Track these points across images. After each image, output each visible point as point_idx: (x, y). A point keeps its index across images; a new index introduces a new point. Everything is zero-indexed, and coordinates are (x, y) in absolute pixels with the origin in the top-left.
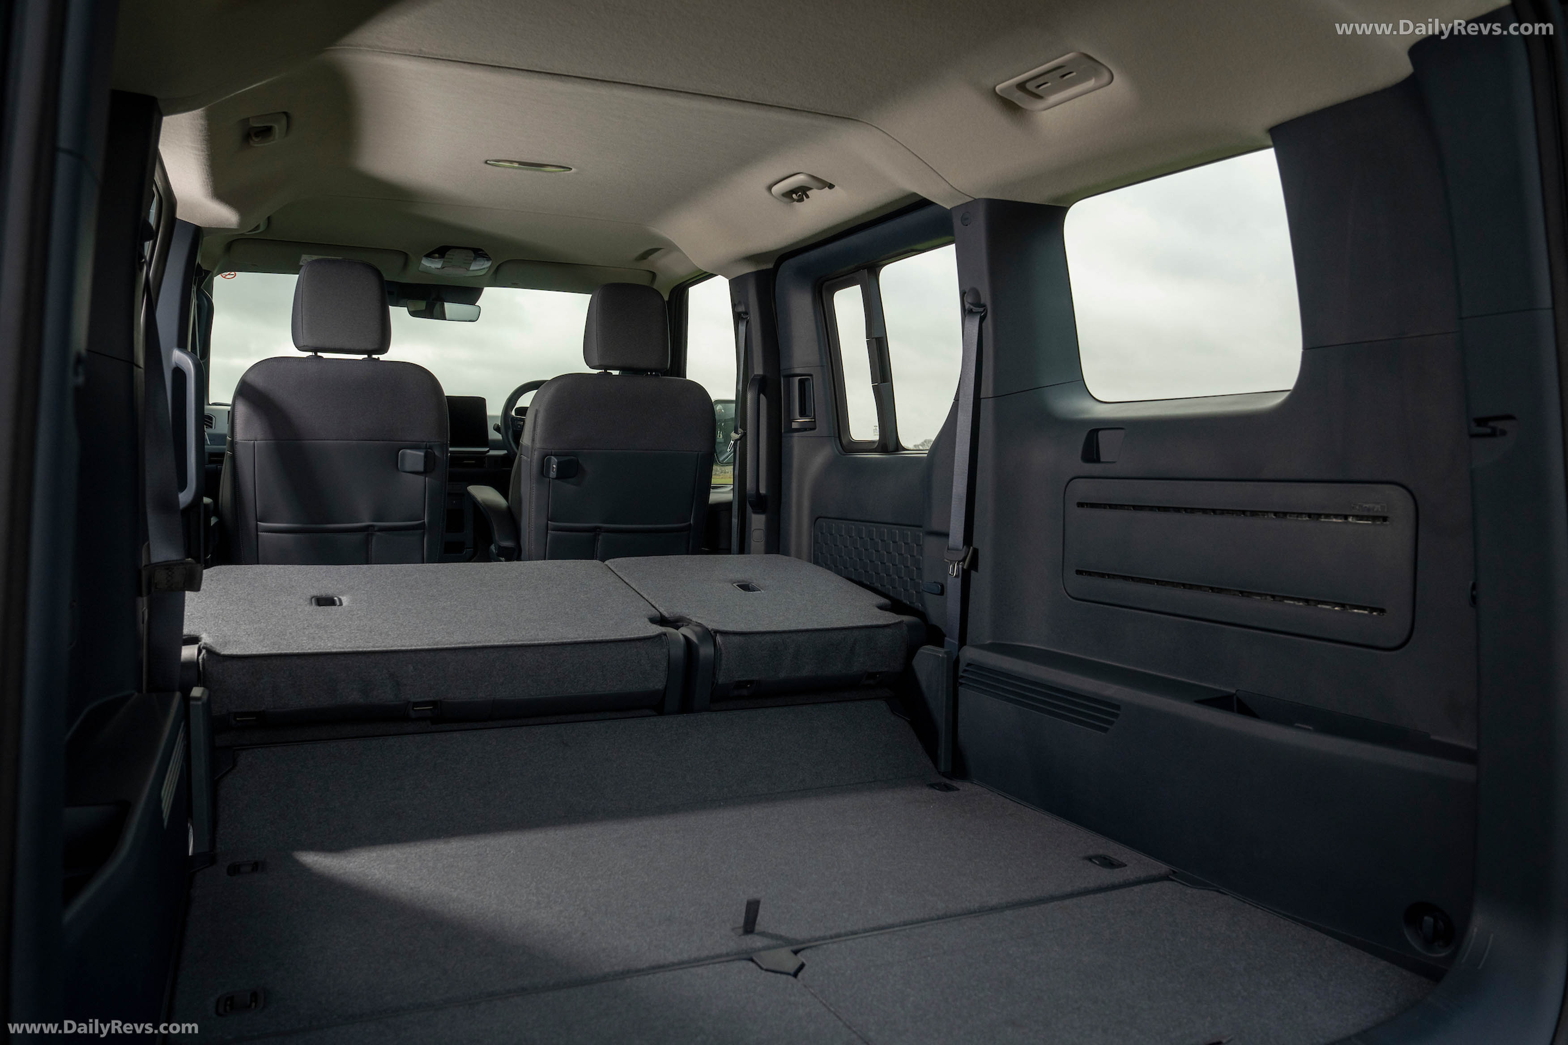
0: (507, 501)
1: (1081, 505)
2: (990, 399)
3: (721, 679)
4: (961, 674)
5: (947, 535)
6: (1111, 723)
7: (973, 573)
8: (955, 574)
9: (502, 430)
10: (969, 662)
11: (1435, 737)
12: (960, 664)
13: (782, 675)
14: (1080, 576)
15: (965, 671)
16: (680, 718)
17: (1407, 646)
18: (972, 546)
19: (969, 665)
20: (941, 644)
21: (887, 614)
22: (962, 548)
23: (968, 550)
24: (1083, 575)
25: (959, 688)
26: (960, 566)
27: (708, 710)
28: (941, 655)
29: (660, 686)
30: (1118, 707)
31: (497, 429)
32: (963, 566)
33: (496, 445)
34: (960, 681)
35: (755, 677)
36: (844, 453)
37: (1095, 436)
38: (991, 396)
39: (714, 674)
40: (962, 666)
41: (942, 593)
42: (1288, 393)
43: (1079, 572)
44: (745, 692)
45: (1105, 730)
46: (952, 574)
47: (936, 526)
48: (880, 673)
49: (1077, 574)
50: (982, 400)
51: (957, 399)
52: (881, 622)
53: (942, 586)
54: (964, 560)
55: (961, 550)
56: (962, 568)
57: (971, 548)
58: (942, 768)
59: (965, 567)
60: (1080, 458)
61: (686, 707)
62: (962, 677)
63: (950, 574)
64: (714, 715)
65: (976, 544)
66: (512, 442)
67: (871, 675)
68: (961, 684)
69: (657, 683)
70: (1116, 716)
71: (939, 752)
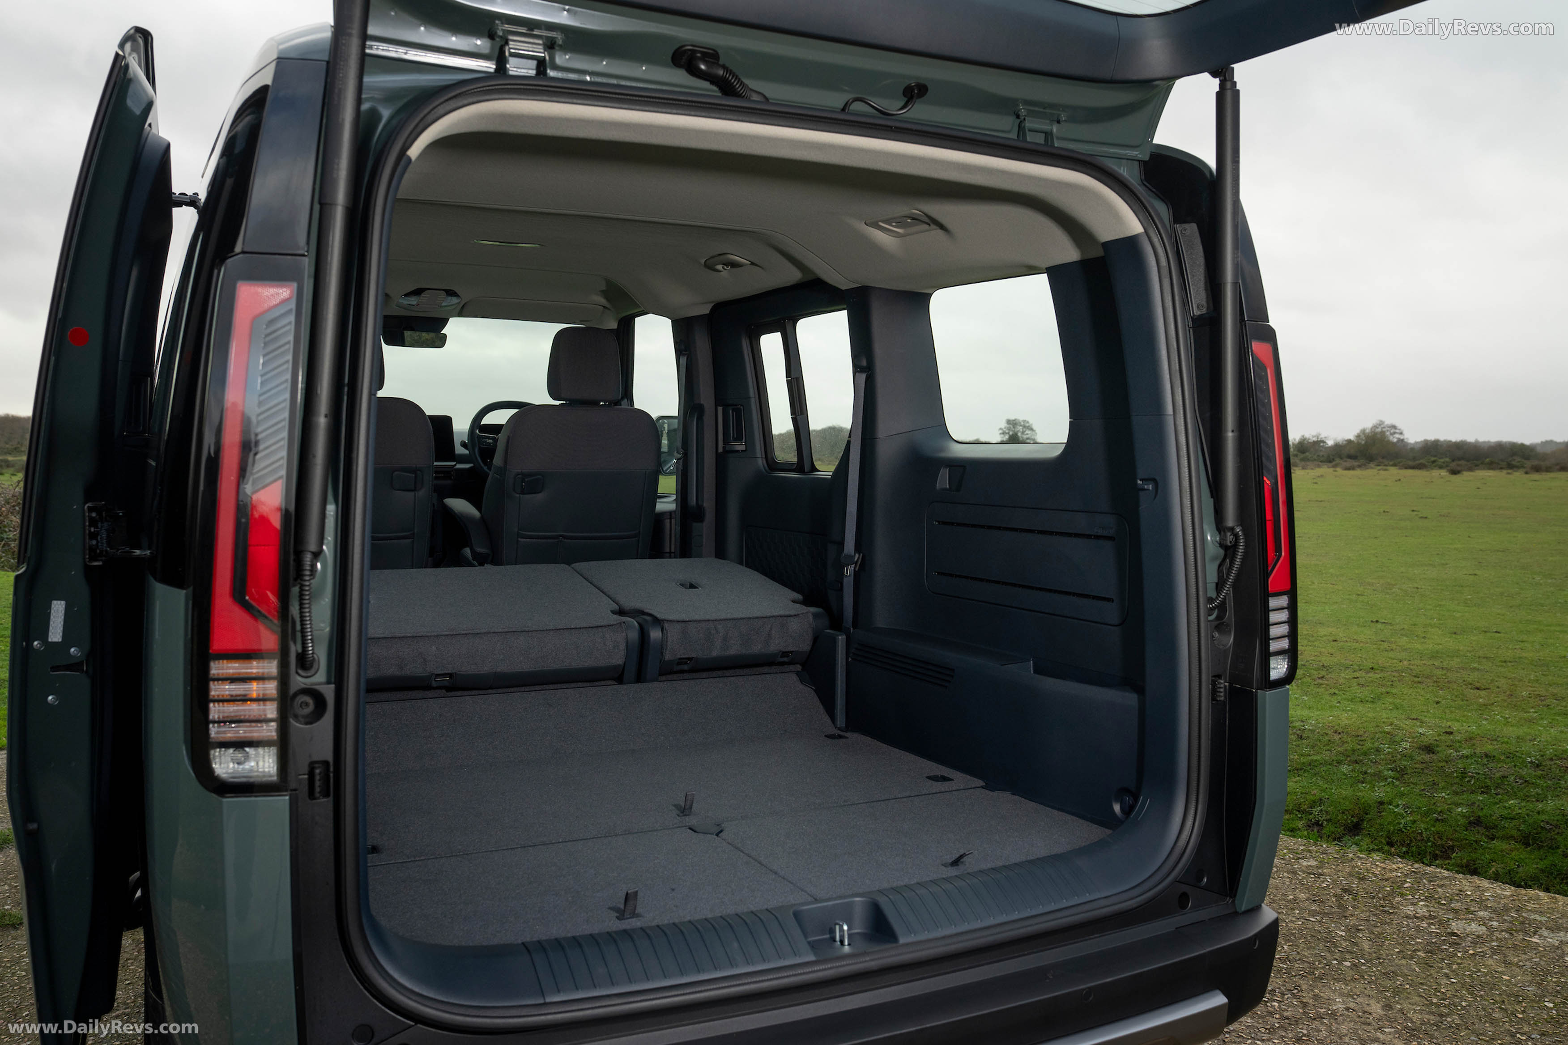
0: (481, 513)
3: (668, 657)
4: (852, 650)
5: (843, 544)
6: (949, 682)
8: (849, 575)
9: (469, 446)
12: (852, 643)
13: (715, 654)
15: (856, 649)
16: (636, 686)
19: (859, 644)
20: (840, 629)
21: (798, 606)
22: (855, 553)
23: (859, 555)
26: (853, 568)
27: (657, 680)
29: (620, 662)
30: (953, 670)
31: (464, 445)
32: (855, 568)
33: (462, 459)
35: (694, 655)
36: (769, 471)
39: (662, 653)
40: (853, 645)
41: (840, 589)
44: (686, 667)
45: (946, 687)
47: (835, 538)
48: (791, 652)
52: (792, 613)
53: (841, 584)
54: (856, 563)
55: (853, 556)
56: (854, 570)
57: (861, 554)
58: (838, 724)
59: (857, 569)
61: (640, 678)
62: (853, 653)
63: (845, 575)
64: (661, 684)
66: (479, 458)
67: (785, 654)
69: (618, 659)
70: (952, 676)
71: (836, 711)
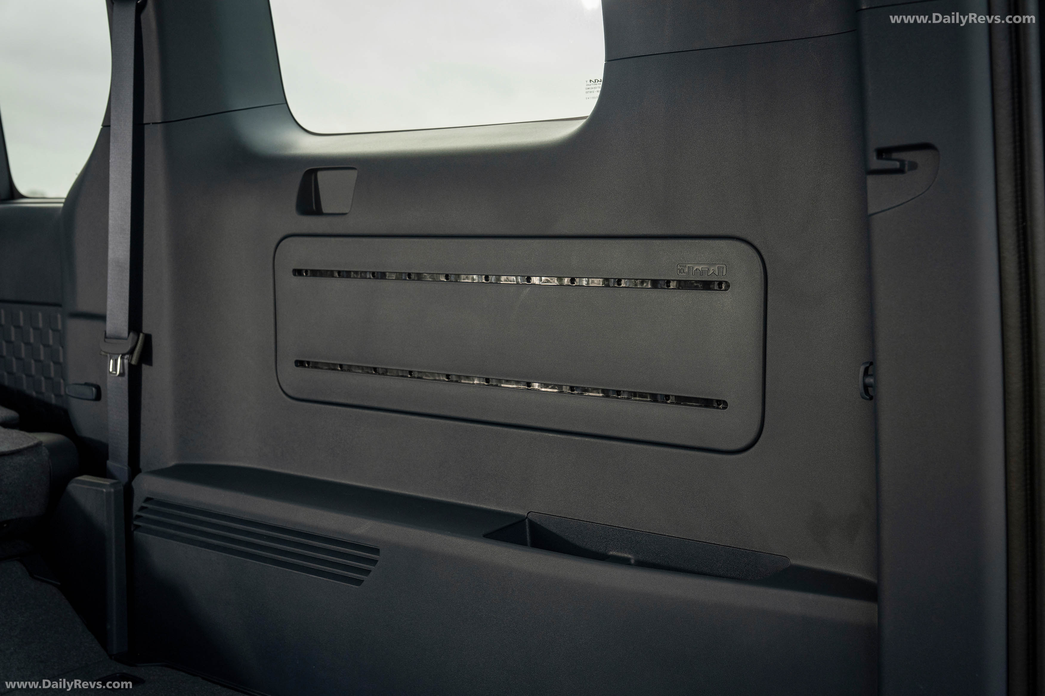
1: (298, 272)
2: (159, 125)
4: (136, 513)
5: (102, 318)
6: (368, 572)
7: (145, 367)
8: (118, 373)
10: (149, 496)
11: (793, 562)
12: (135, 500)
14: (300, 369)
15: (142, 508)
17: (757, 446)
18: (141, 332)
19: (148, 500)
20: (103, 472)
22: (127, 335)
23: (136, 338)
24: (305, 367)
25: (135, 532)
26: (126, 361)
28: (104, 490)
30: (376, 551)
32: (130, 359)
34: (135, 523)
37: (313, 178)
38: (160, 121)
40: (138, 502)
41: (98, 397)
42: (583, 121)
43: (300, 363)
45: (359, 582)
46: (114, 372)
47: (84, 305)
49: (297, 366)
50: (146, 126)
51: (106, 126)
53: (98, 389)
54: (131, 352)
55: (126, 339)
56: (130, 364)
57: (141, 335)
58: (116, 650)
59: (133, 362)
60: (294, 208)
62: (138, 517)
63: (110, 373)
65: (146, 329)
68: (137, 527)
70: (374, 562)
71: (109, 627)
